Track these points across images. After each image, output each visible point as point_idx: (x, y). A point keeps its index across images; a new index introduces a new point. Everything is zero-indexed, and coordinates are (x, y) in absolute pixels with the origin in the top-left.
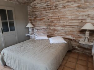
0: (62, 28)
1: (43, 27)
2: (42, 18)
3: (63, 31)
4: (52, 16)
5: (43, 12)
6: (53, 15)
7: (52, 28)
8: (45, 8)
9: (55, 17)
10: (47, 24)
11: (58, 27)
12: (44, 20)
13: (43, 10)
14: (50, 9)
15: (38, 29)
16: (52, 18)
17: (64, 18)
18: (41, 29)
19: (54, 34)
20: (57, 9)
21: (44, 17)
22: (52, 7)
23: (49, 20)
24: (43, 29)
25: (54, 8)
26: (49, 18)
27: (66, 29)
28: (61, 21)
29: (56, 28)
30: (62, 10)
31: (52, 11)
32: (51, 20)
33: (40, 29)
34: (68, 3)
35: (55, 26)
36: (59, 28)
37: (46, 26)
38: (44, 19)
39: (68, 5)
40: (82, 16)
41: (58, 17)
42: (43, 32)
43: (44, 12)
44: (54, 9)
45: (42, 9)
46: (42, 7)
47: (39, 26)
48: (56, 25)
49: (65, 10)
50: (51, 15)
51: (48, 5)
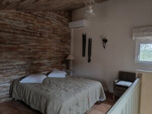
0: (48, 61)
1: (18, 63)
2: (16, 46)
3: (49, 64)
4: (35, 46)
5: (19, 36)
6: (37, 44)
7: (36, 62)
8: (24, 31)
9: (41, 47)
10: (26, 56)
11: (44, 59)
12: (21, 50)
13: (19, 32)
14: (32, 34)
15: (5, 67)
16: (35, 48)
17: (50, 49)
18: (11, 67)
19: (39, 70)
20: (43, 37)
21: (21, 46)
22: (36, 33)
23: (31, 51)
24: (17, 67)
25: (39, 35)
26: (30, 47)
27: (52, 61)
28: (47, 53)
29: (41, 62)
30: (48, 40)
31: (35, 38)
32: (34, 50)
33: (8, 67)
34: (53, 35)
35: (39, 58)
36: (45, 61)
37: (25, 61)
38: (22, 48)
39: (53, 36)
40: (63, 48)
41: (43, 48)
42: (17, 72)
43: (22, 36)
44: (38, 37)
45: (17, 30)
46: (18, 28)
47: (6, 62)
48: (42, 57)
49: (51, 40)
50: (34, 44)
51: (30, 28)
